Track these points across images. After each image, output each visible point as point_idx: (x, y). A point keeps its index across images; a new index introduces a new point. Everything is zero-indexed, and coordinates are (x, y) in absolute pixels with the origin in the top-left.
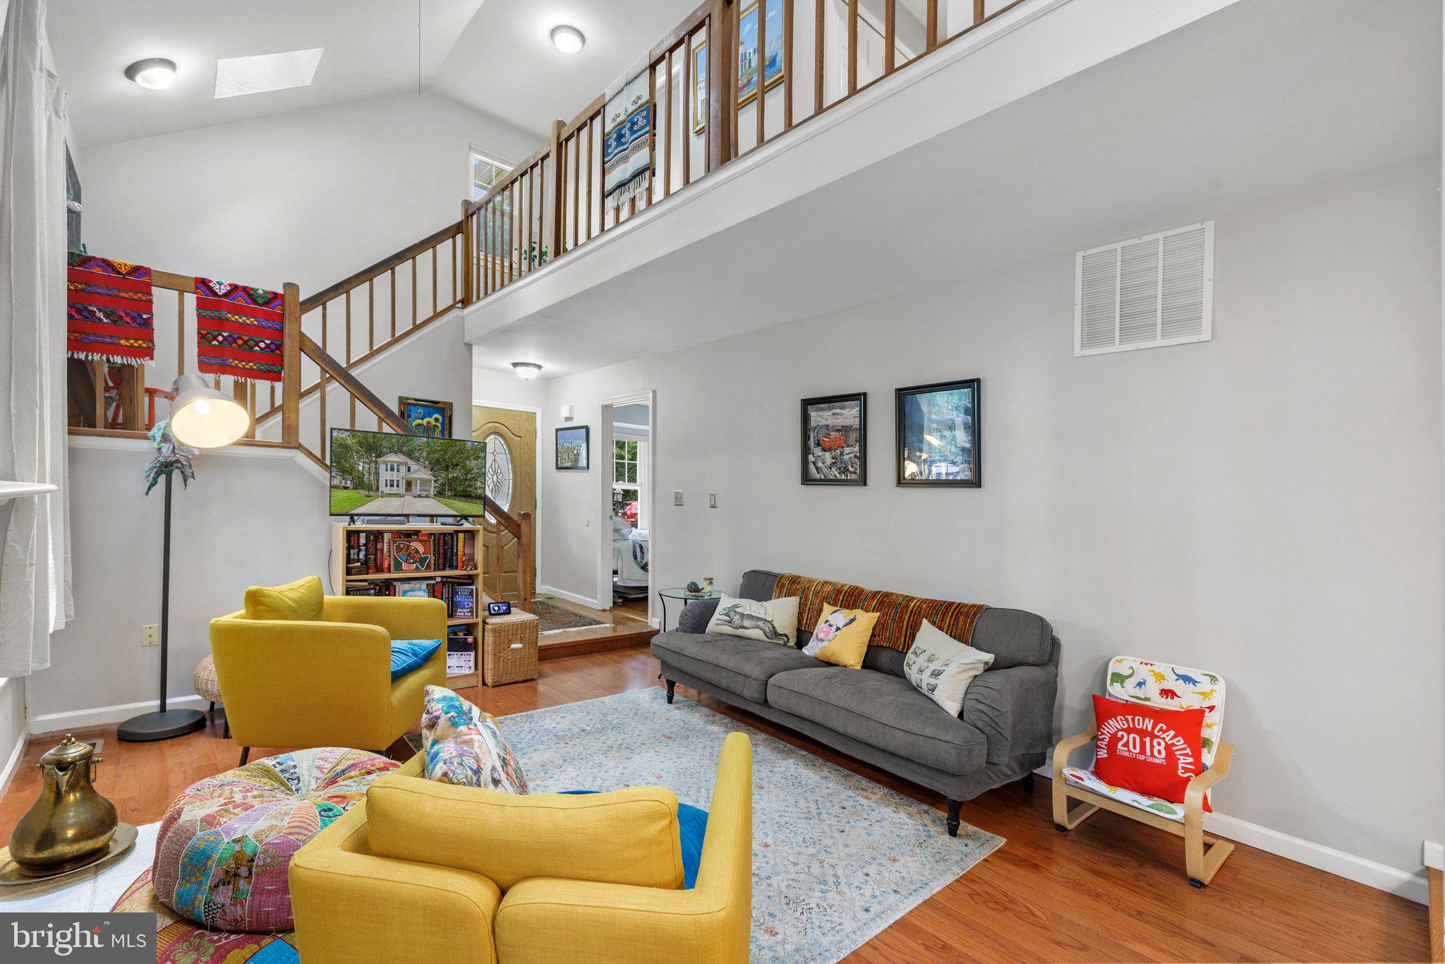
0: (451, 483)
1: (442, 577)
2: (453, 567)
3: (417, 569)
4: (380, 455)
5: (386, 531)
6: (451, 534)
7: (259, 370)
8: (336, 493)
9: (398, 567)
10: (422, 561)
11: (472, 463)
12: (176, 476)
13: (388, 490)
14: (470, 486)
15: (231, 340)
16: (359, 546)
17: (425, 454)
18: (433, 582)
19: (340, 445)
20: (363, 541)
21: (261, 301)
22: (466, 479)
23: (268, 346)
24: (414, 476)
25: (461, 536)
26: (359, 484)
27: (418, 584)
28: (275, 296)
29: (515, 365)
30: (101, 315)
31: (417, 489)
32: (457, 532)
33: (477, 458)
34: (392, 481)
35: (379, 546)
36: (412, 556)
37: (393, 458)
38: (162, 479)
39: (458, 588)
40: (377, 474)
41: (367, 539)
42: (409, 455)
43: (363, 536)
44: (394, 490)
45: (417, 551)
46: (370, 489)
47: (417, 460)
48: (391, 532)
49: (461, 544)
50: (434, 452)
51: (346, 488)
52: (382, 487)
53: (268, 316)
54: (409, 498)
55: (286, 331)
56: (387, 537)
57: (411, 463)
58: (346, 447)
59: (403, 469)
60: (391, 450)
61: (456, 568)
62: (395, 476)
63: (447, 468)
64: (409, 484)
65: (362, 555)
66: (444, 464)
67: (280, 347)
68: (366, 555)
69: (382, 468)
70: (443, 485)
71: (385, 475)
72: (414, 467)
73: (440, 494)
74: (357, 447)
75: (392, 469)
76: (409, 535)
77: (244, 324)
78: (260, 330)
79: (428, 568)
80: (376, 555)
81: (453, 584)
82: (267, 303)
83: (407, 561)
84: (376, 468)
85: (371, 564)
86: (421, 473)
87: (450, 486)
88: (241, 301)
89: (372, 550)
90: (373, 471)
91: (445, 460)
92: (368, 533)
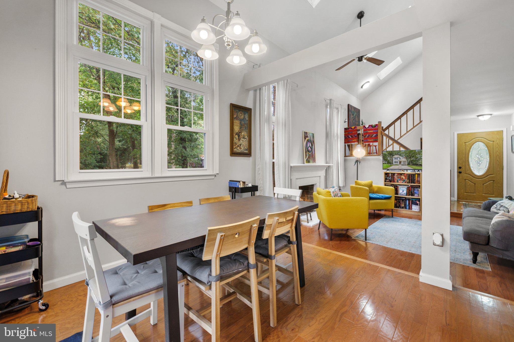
0: (412, 161)
1: (411, 185)
2: (414, 183)
3: (402, 182)
4: (393, 156)
5: (396, 173)
6: (414, 175)
7: (373, 141)
8: (384, 165)
9: (398, 181)
10: (404, 181)
11: (418, 156)
12: (358, 163)
13: (395, 164)
14: (417, 162)
15: (369, 136)
16: (389, 176)
17: (404, 155)
18: (408, 186)
19: (384, 154)
20: (390, 175)
21: (374, 127)
22: (416, 160)
23: (375, 136)
24: (401, 160)
25: (416, 175)
26: (389, 163)
27: (404, 186)
28: (376, 125)
29: (478, 116)
30: (350, 137)
31: (402, 163)
32: (415, 174)
33: (420, 154)
34: (396, 162)
35: (394, 177)
36: (401, 179)
37: (396, 156)
38: (356, 163)
39: (416, 189)
40: (392, 160)
41: (391, 175)
42: (400, 155)
43: (390, 174)
44: (397, 164)
45: (403, 178)
46: (391, 164)
47: (402, 156)
48: (397, 173)
49: (416, 177)
50: (406, 154)
51: (386, 164)
52: (394, 163)
53: (375, 129)
54: (400, 166)
55: (378, 132)
56: (396, 174)
57: (400, 157)
58: (385, 155)
59: (399, 159)
60: (396, 154)
61: (415, 183)
62: (397, 160)
63: (410, 158)
64: (400, 162)
65: (390, 178)
66: (409, 157)
67: (377, 135)
68: (391, 178)
69: (394, 159)
70: (410, 162)
71: (394, 160)
72: (401, 158)
73: (409, 164)
74: (388, 154)
75: (396, 159)
76: (401, 174)
77: (371, 132)
78: (374, 133)
79: (406, 182)
80: (393, 178)
81: (415, 187)
82: (375, 127)
83: (400, 180)
84: (392, 159)
85: (392, 180)
86: (403, 159)
87: (411, 162)
88: (371, 128)
89: (392, 177)
90: (391, 159)
91: (410, 156)
92: (391, 173)
